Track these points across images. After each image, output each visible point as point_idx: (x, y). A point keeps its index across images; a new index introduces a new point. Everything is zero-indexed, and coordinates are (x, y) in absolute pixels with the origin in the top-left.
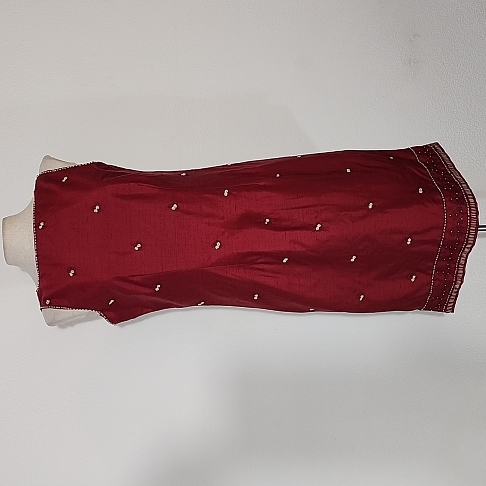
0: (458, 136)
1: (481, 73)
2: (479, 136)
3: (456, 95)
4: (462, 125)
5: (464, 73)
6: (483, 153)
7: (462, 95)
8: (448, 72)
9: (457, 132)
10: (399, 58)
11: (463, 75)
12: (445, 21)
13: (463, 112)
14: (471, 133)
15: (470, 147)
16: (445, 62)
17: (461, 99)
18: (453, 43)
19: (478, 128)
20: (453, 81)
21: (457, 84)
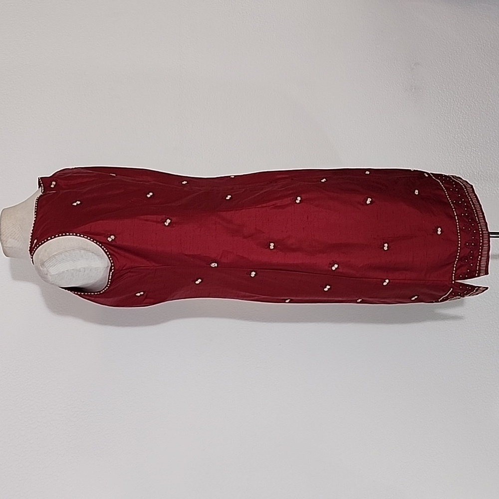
0: (460, 160)
1: (481, 102)
2: (480, 161)
3: (457, 121)
4: (464, 149)
5: (464, 101)
6: (484, 177)
7: (463, 121)
8: (449, 99)
9: (459, 156)
10: (401, 84)
11: (463, 103)
12: (445, 53)
13: (464, 137)
14: (473, 158)
15: (472, 170)
16: (445, 90)
17: (461, 125)
18: (453, 73)
19: (479, 154)
20: (453, 108)
21: (457, 111)
